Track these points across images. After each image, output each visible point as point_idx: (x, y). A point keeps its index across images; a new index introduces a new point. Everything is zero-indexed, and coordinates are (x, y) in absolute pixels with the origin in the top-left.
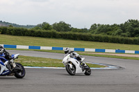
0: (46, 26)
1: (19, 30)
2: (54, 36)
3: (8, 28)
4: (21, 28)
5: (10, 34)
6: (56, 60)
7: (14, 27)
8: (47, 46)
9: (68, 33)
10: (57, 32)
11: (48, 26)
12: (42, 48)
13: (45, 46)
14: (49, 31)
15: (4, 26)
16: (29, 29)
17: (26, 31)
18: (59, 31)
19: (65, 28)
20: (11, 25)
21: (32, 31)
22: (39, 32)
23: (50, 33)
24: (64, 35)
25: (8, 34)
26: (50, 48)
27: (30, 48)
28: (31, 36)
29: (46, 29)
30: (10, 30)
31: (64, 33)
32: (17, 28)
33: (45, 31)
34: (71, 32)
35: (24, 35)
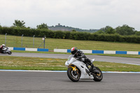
0: (109, 30)
1: (82, 35)
2: (117, 40)
3: (72, 32)
4: (84, 32)
5: (73, 38)
6: (120, 64)
7: (77, 32)
8: (110, 50)
9: (132, 36)
10: (121, 36)
11: (112, 29)
12: (105, 52)
13: (108, 50)
14: (112, 35)
15: (67, 30)
16: (92, 33)
17: (89, 35)
18: (122, 34)
19: (128, 31)
20: (74, 30)
21: (95, 36)
22: (103, 36)
23: (113, 37)
24: (128, 38)
25: (71, 39)
26: (114, 52)
27: (93, 52)
28: (94, 40)
29: (109, 33)
30: (73, 35)
31: (127, 36)
32: (81, 32)
33: (108, 35)
34: (135, 36)
35: (87, 40)
